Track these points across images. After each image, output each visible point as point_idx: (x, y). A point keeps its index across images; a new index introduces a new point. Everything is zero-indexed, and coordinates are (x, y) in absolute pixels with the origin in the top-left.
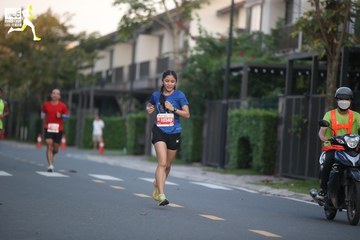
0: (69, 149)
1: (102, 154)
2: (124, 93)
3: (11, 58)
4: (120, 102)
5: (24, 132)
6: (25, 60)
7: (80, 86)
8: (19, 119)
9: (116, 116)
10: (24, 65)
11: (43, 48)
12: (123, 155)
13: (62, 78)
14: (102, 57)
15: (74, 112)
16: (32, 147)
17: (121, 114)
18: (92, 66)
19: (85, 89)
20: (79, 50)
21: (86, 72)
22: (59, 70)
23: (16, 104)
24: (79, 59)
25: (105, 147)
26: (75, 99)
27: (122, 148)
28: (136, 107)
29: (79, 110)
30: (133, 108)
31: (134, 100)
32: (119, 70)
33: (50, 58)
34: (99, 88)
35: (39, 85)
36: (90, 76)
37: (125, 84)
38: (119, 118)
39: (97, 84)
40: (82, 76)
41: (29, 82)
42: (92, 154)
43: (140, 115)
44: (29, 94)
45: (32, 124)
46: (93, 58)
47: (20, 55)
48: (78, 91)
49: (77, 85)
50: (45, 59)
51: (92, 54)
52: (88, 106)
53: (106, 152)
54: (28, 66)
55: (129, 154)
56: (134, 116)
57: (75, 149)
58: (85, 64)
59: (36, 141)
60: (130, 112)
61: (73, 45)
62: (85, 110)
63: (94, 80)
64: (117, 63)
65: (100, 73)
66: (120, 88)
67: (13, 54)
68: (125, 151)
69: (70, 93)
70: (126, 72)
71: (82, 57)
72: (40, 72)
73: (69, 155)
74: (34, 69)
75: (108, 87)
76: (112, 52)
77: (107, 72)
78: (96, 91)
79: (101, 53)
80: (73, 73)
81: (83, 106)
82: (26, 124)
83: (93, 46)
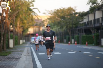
0: (77, 45)
2: (92, 28)
3: (60, 20)
4: (91, 30)
5: (65, 41)
6: (64, 21)
7: (80, 27)
8: (63, 37)
9: (91, 35)
11: (69, 17)
12: (93, 46)
13: (74, 25)
14: (86, 18)
15: (78, 34)
16: (67, 45)
17: (92, 34)
18: (83, 21)
19: (81, 27)
20: (79, 17)
22: (74, 23)
23: (62, 33)
26: (79, 30)
29: (80, 34)
30: (95, 32)
31: (95, 30)
32: (91, 21)
33: (71, 19)
34: (85, 27)
35: (68, 27)
36: (82, 24)
40: (80, 24)
41: (65, 27)
44: (66, 30)
45: (67, 38)
46: (83, 19)
47: (62, 19)
49: (79, 27)
51: (82, 17)
52: (82, 32)
53: (88, 45)
56: (96, 34)
57: (79, 45)
58: (81, 20)
59: (68, 43)
61: (77, 15)
62: (81, 34)
63: (84, 25)
64: (90, 19)
65: (85, 23)
66: (91, 26)
67: (60, 19)
68: (94, 44)
69: (77, 29)
70: (93, 22)
71: (80, 18)
72: (68, 24)
73: (78, 47)
74: (66, 23)
75: (88, 27)
76: (88, 17)
77: (87, 22)
78: (84, 28)
79: (85, 17)
80: (78, 23)
82: (65, 38)
83: (83, 15)
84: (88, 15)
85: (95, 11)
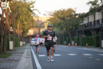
0: (78, 46)
1: (87, 47)
2: (92, 29)
3: (60, 22)
4: (91, 32)
5: (65, 42)
7: (80, 28)
8: (64, 39)
9: (91, 36)
10: (64, 23)
11: (69, 18)
12: (93, 47)
13: (74, 26)
14: (86, 20)
15: (78, 36)
16: (67, 46)
18: (83, 22)
19: (81, 29)
20: (79, 18)
21: (81, 24)
22: (74, 24)
23: (62, 35)
24: (79, 20)
25: (88, 45)
26: (79, 32)
27: (93, 45)
28: (96, 33)
29: (80, 35)
30: (95, 33)
31: (95, 31)
32: (91, 23)
34: (85, 28)
35: (68, 29)
37: (93, 27)
38: (91, 37)
39: (84, 27)
40: (80, 25)
41: (65, 28)
42: (84, 48)
43: (97, 35)
44: (66, 31)
45: (67, 40)
46: (83, 20)
47: (62, 21)
48: (79, 30)
49: (79, 28)
50: (70, 21)
51: (83, 19)
52: (82, 34)
53: (88, 47)
54: (65, 24)
55: (95, 47)
56: (96, 36)
58: (81, 22)
59: (68, 45)
60: (95, 35)
61: (77, 16)
62: (81, 35)
63: (84, 26)
64: (90, 21)
65: (85, 24)
66: (91, 28)
69: (77, 31)
70: (93, 23)
71: (80, 20)
72: (68, 25)
73: (78, 48)
74: (66, 24)
75: (88, 28)
76: (88, 18)
77: (87, 23)
78: (84, 29)
79: (85, 18)
80: (78, 25)
81: (81, 34)
82: (65, 40)
83: (83, 16)
84: (88, 16)
85: (95, 12)
